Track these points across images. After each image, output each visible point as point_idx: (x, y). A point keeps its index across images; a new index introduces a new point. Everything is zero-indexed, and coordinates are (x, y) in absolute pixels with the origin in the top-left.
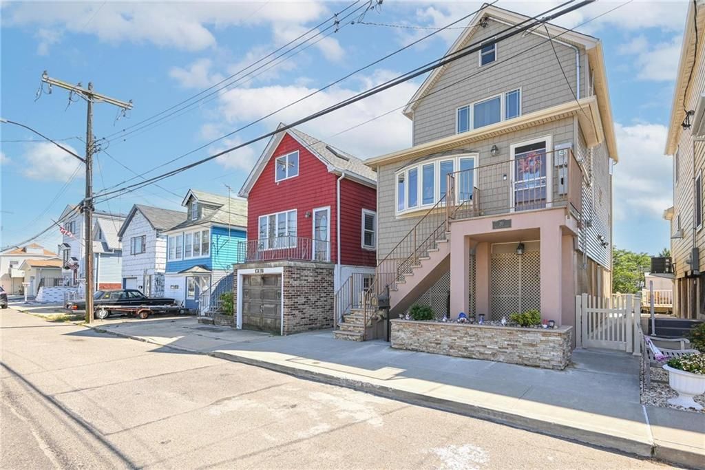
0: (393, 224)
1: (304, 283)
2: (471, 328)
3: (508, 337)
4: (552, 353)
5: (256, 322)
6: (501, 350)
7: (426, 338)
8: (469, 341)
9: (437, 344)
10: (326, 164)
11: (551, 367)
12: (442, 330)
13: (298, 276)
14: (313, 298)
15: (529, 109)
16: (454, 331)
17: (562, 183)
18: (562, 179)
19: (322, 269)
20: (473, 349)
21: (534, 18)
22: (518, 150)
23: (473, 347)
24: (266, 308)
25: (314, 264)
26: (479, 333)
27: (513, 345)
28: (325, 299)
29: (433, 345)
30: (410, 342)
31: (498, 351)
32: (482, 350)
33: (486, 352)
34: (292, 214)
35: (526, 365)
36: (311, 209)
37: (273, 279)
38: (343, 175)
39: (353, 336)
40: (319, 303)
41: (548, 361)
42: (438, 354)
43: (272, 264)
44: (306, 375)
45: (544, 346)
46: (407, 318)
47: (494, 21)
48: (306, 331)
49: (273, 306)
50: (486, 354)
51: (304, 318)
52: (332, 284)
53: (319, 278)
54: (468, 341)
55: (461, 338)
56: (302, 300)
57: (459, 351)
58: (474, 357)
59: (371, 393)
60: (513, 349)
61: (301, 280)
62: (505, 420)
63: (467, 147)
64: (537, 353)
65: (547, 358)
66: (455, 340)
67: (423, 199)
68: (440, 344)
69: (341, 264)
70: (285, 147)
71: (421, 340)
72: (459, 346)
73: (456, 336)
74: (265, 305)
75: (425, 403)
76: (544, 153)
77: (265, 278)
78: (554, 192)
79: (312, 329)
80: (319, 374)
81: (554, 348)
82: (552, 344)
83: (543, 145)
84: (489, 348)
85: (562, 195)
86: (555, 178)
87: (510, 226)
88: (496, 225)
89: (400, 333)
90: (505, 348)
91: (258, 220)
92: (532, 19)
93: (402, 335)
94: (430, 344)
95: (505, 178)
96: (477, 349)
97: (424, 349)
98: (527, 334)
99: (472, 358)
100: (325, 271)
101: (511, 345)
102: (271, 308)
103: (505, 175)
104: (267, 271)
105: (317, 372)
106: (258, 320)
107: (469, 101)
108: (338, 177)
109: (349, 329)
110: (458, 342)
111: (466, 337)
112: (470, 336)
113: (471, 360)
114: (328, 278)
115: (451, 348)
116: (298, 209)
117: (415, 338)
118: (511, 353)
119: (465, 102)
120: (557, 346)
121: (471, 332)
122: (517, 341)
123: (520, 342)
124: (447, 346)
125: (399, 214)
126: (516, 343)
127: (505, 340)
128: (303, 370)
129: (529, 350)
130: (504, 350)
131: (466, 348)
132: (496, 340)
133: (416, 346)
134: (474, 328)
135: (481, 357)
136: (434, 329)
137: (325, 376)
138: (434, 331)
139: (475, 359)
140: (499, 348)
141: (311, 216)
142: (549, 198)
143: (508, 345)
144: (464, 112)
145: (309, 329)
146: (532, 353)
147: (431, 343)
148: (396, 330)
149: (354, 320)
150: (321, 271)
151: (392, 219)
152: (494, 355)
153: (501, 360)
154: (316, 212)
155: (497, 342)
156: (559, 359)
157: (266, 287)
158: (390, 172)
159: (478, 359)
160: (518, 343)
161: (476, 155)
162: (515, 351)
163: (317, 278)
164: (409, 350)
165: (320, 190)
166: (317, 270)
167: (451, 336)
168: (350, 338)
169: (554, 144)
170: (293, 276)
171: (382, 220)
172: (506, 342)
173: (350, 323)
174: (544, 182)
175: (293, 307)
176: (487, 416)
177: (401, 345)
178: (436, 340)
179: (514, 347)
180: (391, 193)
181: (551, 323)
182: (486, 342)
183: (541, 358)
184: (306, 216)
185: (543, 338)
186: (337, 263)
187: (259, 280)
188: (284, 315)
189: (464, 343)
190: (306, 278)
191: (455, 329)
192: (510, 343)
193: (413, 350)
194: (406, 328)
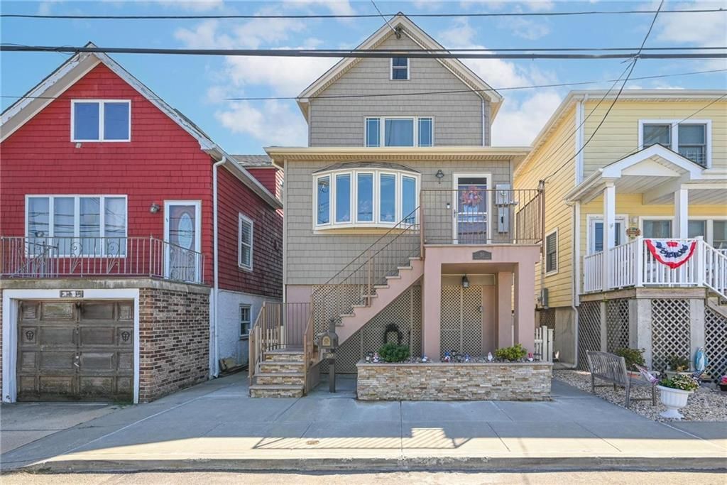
0: (309, 240)
1: (173, 315)
2: (462, 367)
3: (501, 373)
4: (543, 385)
5: (61, 386)
6: (495, 388)
7: (407, 383)
8: (461, 382)
9: (422, 388)
10: (196, 136)
11: (541, 399)
12: (428, 372)
13: (165, 304)
14: (184, 339)
15: (442, 141)
16: (442, 372)
17: (502, 222)
18: (502, 218)
19: (196, 294)
20: (465, 390)
21: (448, 51)
22: (461, 181)
23: (464, 388)
24: (88, 361)
25: (186, 286)
26: (472, 372)
27: (507, 381)
28: (199, 339)
29: (417, 390)
30: (386, 389)
31: (492, 389)
32: (475, 390)
33: (479, 392)
34: (113, 203)
35: (519, 400)
36: (162, 200)
37: (109, 308)
38: (224, 160)
39: (288, 390)
40: (192, 346)
41: (539, 393)
42: (423, 400)
43: (111, 282)
44: (325, 467)
45: (535, 379)
46: (376, 361)
47: (407, 36)
48: (175, 391)
49: (109, 355)
50: (479, 394)
51: (174, 371)
52: (206, 317)
53: (192, 308)
54: (459, 382)
55: (451, 379)
56: (170, 342)
57: (449, 394)
58: (466, 398)
59: (456, 470)
60: (507, 384)
61: (168, 311)
62: (628, 465)
63: (408, 164)
64: (529, 387)
65: (538, 391)
66: (444, 382)
67: (359, 213)
68: (425, 388)
69: (219, 288)
70: (96, 87)
71: (401, 386)
72: (449, 389)
73: (445, 377)
74: (84, 355)
75: (535, 467)
76: (484, 190)
77: (83, 308)
78: (495, 229)
79: (182, 387)
80: (354, 461)
81: (544, 380)
82: (542, 377)
83: (483, 181)
84: (483, 387)
85: (500, 233)
86: (495, 215)
87: (490, 259)
88: (476, 256)
89: (371, 380)
90: (499, 385)
91: (24, 200)
92: (445, 50)
93: (374, 382)
94: (413, 391)
95: (448, 207)
96: (470, 389)
97: (405, 396)
98: (520, 369)
99: (464, 400)
100: (198, 297)
101: (505, 381)
102: (107, 360)
103: (448, 204)
104: (90, 294)
105: (350, 458)
106: (67, 382)
107: (379, 113)
108: (214, 161)
109: (275, 381)
110: (448, 384)
111: (457, 378)
112: (462, 376)
113: (464, 403)
114: (202, 309)
115: (440, 391)
116: (129, 195)
117: (393, 384)
118: (504, 390)
119: (375, 113)
120: (546, 378)
121: (463, 371)
122: (510, 377)
123: (513, 377)
124: (434, 390)
125: (316, 229)
126: (509, 379)
127: (499, 377)
128: (319, 460)
129: (522, 385)
130: (498, 387)
131: (457, 390)
132: (489, 378)
133: (394, 394)
134: (466, 366)
135: (475, 397)
136: (418, 372)
137: (368, 461)
138: (417, 374)
139: (467, 400)
140: (493, 386)
141: (160, 211)
142: (489, 235)
143: (502, 381)
144: (373, 124)
145: (180, 387)
146: (525, 387)
147: (413, 388)
148: (364, 377)
149: (278, 368)
150: (194, 297)
151: (307, 233)
152: (487, 393)
153: (495, 398)
154: (171, 207)
155: (490, 380)
156: (549, 390)
157: (87, 323)
158: (304, 171)
159: (471, 400)
160: (511, 379)
161: (417, 175)
162: (508, 387)
163: (189, 308)
164: (385, 400)
165: (179, 173)
166: (189, 296)
167: (440, 378)
168: (282, 393)
169: (494, 182)
170: (159, 304)
171: (292, 233)
172: (499, 379)
173: (270, 372)
174: (485, 217)
175: (158, 355)
176: (610, 465)
177: (372, 395)
178: (421, 384)
179: (507, 382)
180: (306, 199)
181: (537, 356)
182: (479, 380)
183: (533, 391)
184: (152, 210)
185: (535, 372)
186: (213, 286)
187: (69, 309)
188: (141, 369)
189: (455, 385)
190: (176, 308)
191: (445, 370)
192: (503, 379)
193: (390, 400)
194: (380, 374)
